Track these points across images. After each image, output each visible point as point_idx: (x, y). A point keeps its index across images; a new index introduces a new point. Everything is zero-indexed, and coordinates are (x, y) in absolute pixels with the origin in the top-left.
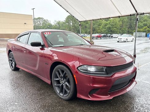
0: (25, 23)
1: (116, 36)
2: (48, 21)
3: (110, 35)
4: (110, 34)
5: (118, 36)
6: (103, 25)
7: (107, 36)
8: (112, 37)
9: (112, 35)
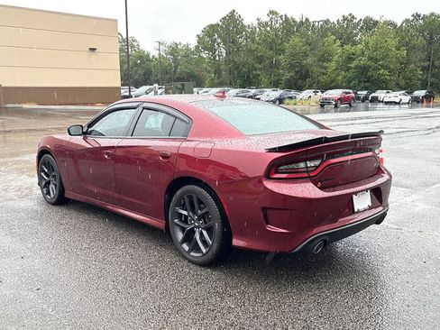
0: (93, 50)
1: (392, 99)
2: (135, 44)
3: (365, 92)
4: (366, 89)
5: (400, 97)
6: (336, 58)
7: (358, 98)
8: (375, 100)
9: (373, 95)
